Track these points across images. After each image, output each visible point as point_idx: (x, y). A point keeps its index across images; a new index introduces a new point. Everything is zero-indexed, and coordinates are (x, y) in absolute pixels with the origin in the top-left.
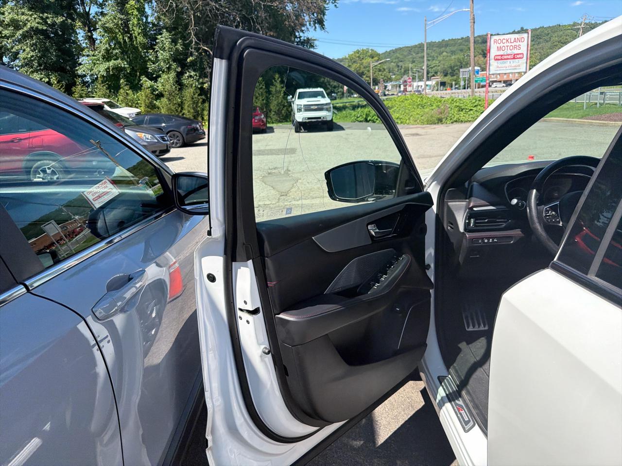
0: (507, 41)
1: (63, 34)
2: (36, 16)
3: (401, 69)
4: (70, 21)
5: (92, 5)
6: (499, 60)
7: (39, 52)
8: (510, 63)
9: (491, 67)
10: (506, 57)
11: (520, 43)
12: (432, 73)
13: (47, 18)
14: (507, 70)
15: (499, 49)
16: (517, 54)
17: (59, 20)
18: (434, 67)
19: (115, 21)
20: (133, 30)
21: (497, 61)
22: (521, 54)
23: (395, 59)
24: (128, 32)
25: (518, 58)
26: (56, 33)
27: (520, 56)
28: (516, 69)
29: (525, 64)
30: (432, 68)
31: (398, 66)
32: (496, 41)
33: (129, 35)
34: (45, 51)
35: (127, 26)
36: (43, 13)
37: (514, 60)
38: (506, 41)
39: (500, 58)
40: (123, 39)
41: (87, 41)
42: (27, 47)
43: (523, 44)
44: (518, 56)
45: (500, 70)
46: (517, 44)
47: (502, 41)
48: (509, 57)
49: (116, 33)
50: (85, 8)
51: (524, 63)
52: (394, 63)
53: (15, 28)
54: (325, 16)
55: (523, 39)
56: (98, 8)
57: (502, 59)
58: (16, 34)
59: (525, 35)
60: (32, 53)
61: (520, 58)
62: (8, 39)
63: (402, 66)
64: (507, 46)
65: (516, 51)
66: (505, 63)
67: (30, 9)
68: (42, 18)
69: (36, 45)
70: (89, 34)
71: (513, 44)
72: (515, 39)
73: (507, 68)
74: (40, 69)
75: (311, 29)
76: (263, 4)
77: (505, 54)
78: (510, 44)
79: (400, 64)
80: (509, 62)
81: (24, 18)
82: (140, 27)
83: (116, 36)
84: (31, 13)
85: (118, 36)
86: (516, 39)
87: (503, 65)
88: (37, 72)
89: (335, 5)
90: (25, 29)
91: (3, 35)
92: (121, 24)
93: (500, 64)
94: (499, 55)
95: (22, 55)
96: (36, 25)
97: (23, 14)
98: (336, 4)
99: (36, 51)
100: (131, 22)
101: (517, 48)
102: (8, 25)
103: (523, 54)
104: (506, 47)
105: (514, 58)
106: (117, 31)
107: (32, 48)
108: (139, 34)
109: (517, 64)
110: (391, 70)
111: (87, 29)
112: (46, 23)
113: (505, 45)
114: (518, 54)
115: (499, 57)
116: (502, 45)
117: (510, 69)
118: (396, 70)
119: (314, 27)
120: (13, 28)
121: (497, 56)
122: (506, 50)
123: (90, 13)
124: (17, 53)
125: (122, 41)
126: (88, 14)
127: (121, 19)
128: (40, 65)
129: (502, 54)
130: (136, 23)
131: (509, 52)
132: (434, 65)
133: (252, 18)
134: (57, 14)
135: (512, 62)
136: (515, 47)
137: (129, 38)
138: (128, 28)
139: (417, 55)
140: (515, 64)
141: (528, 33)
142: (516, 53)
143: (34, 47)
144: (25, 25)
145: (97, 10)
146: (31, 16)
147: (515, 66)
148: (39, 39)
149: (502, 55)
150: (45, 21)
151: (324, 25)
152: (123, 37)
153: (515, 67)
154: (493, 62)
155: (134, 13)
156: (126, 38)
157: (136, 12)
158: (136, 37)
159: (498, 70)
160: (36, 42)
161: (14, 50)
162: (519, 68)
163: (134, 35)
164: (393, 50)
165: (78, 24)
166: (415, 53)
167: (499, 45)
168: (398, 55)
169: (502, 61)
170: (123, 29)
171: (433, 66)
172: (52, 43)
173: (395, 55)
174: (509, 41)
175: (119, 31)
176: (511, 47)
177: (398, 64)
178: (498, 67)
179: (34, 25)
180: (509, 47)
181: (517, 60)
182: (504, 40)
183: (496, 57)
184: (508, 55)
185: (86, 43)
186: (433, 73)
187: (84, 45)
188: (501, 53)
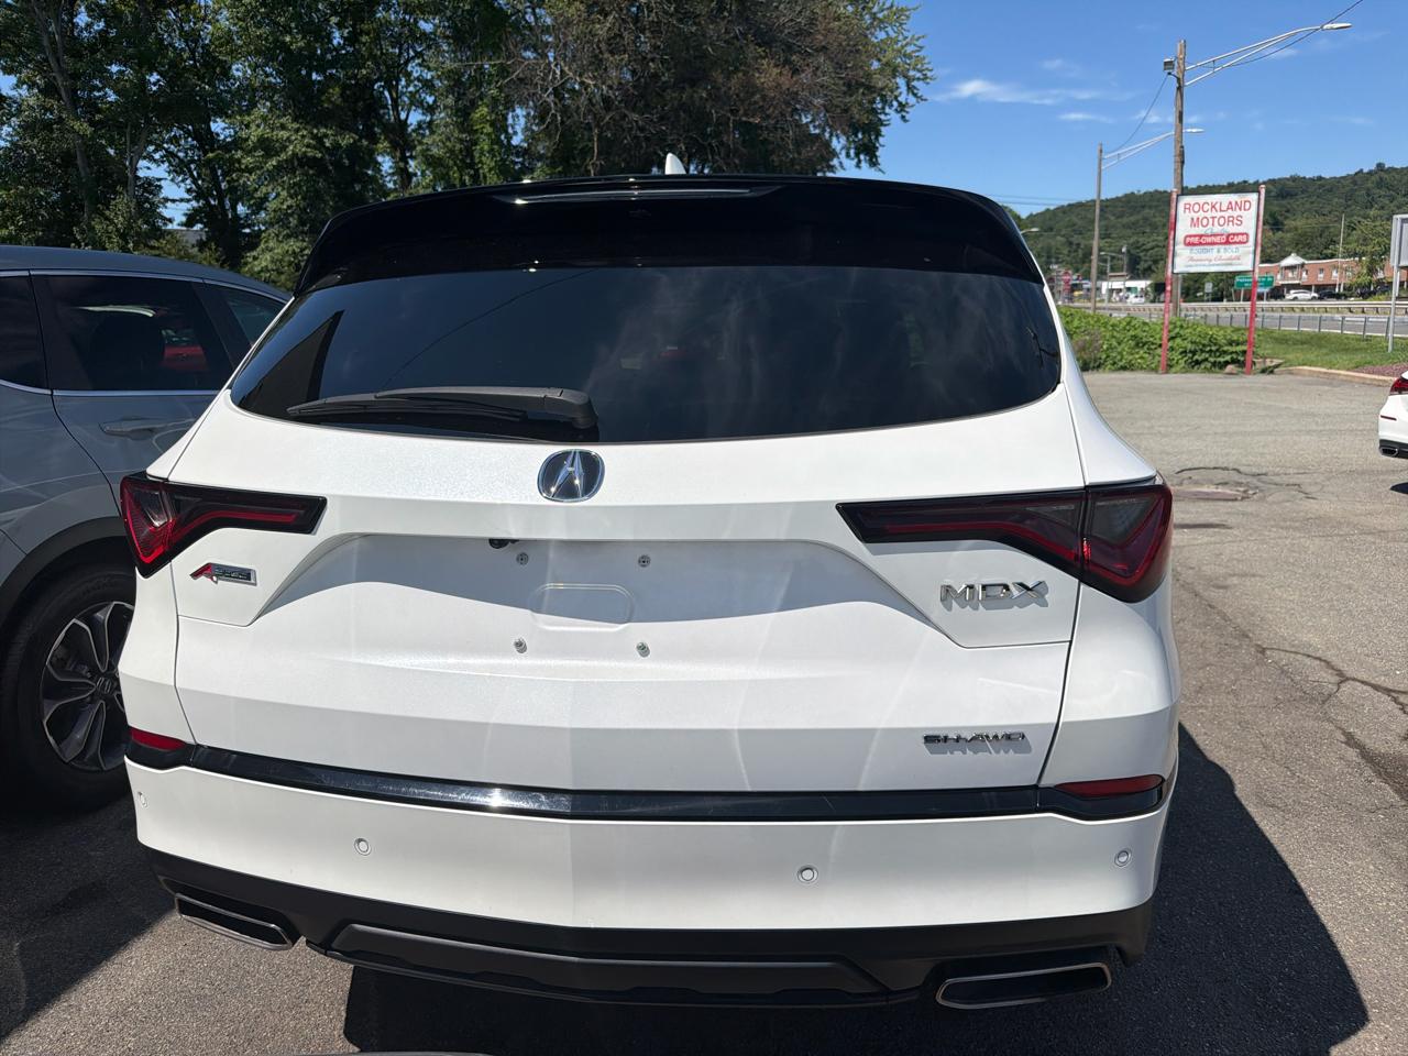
0: (1213, 207)
1: (353, 164)
2: (305, 133)
3: (1076, 251)
4: (365, 143)
5: (414, 108)
6: (1194, 244)
7: (304, 199)
8: (1219, 251)
9: (1177, 260)
10: (1209, 240)
11: (1242, 213)
12: (1146, 261)
13: (326, 136)
14: (1213, 265)
15: (1195, 222)
16: (1234, 235)
17: (347, 140)
18: (1152, 248)
19: (448, 144)
20: (481, 162)
21: (1190, 247)
22: (1242, 234)
23: (1067, 227)
24: (472, 165)
25: (1235, 243)
26: (338, 165)
27: (1240, 238)
28: (1231, 264)
29: (1251, 256)
30: (1147, 250)
31: (1071, 244)
32: (1188, 208)
33: (472, 172)
34: (314, 198)
35: (469, 152)
36: (316, 127)
37: (1227, 246)
38: (1210, 207)
39: (1195, 242)
40: (461, 179)
41: (395, 178)
42: (284, 189)
43: (1247, 214)
44: (1236, 239)
45: (1197, 265)
46: (1235, 214)
47: (1201, 208)
48: (1217, 239)
49: (449, 168)
50: (399, 115)
51: (1249, 253)
52: (1063, 236)
53: (267, 153)
54: (881, 139)
55: (1248, 204)
56: (423, 114)
57: (1200, 244)
58: (266, 163)
59: (1254, 196)
60: (289, 202)
61: (1240, 243)
62: (251, 174)
63: (1078, 245)
64: (1213, 218)
65: (1231, 229)
66: (1208, 251)
67: (295, 120)
68: (314, 137)
69: (300, 187)
70: (402, 165)
71: (1226, 214)
72: (1230, 203)
73: (1213, 262)
74: (303, 232)
75: (850, 164)
76: (732, 118)
77: (1209, 232)
78: (1219, 214)
79: (1076, 239)
80: (1215, 250)
81: (284, 134)
82: (494, 156)
83: (447, 174)
84: (296, 126)
85: (451, 173)
86: (1233, 204)
87: (1204, 256)
88: (297, 237)
89: (903, 117)
90: (283, 156)
91: (243, 167)
92: (461, 151)
93: (1196, 252)
94: (1195, 236)
95: (271, 205)
96: (304, 149)
97: (283, 127)
98: (904, 114)
99: (299, 197)
100: (478, 147)
101: (1235, 221)
102: (255, 148)
103: (1247, 234)
104: (1211, 220)
105: (1227, 242)
106: (451, 162)
107: (292, 191)
108: (490, 170)
109: (1234, 255)
110: (1053, 251)
111: (398, 154)
112: (323, 144)
113: (1209, 215)
114: (1238, 234)
115: (1196, 240)
116: (1201, 215)
117: (1218, 265)
118: (1066, 252)
119: (856, 160)
120: (262, 153)
121: (1190, 236)
122: (1210, 226)
123: (409, 122)
124: (265, 199)
125: (457, 182)
126: (404, 124)
127: (461, 141)
128: (302, 223)
129: (1203, 233)
130: (486, 147)
131: (1217, 229)
132: (1154, 243)
133: (710, 144)
134: (344, 127)
135: (1222, 250)
136: (1230, 220)
137: (471, 176)
138: (472, 157)
139: (1120, 220)
140: (1228, 255)
141: (1259, 192)
142: (1231, 232)
143: (294, 191)
144: (284, 148)
145: (421, 117)
146: (297, 130)
147: (1229, 259)
148: (306, 174)
149: (1201, 236)
150: (320, 140)
151: (876, 157)
152: (461, 176)
153: (1230, 261)
154: (1180, 248)
155: (485, 131)
156: (467, 178)
157: (488, 129)
158: (485, 177)
159: (1191, 266)
160: (300, 181)
161: (258, 194)
162: (1237, 262)
163: (481, 171)
164: (1063, 206)
165: (383, 145)
166: (1114, 215)
167: (1195, 216)
168: (1075, 219)
169: (1202, 247)
170: (463, 161)
171: (1149, 246)
172: (329, 184)
173: (1067, 219)
174: (1217, 206)
175: (455, 164)
176: (1222, 220)
177: (1071, 239)
178: (1192, 259)
179: (299, 149)
180: (1216, 220)
181: (1234, 246)
182: (1206, 206)
183: (1188, 240)
184: (1215, 235)
185: (395, 183)
186: (1150, 263)
187: (391, 185)
188: (1200, 230)
